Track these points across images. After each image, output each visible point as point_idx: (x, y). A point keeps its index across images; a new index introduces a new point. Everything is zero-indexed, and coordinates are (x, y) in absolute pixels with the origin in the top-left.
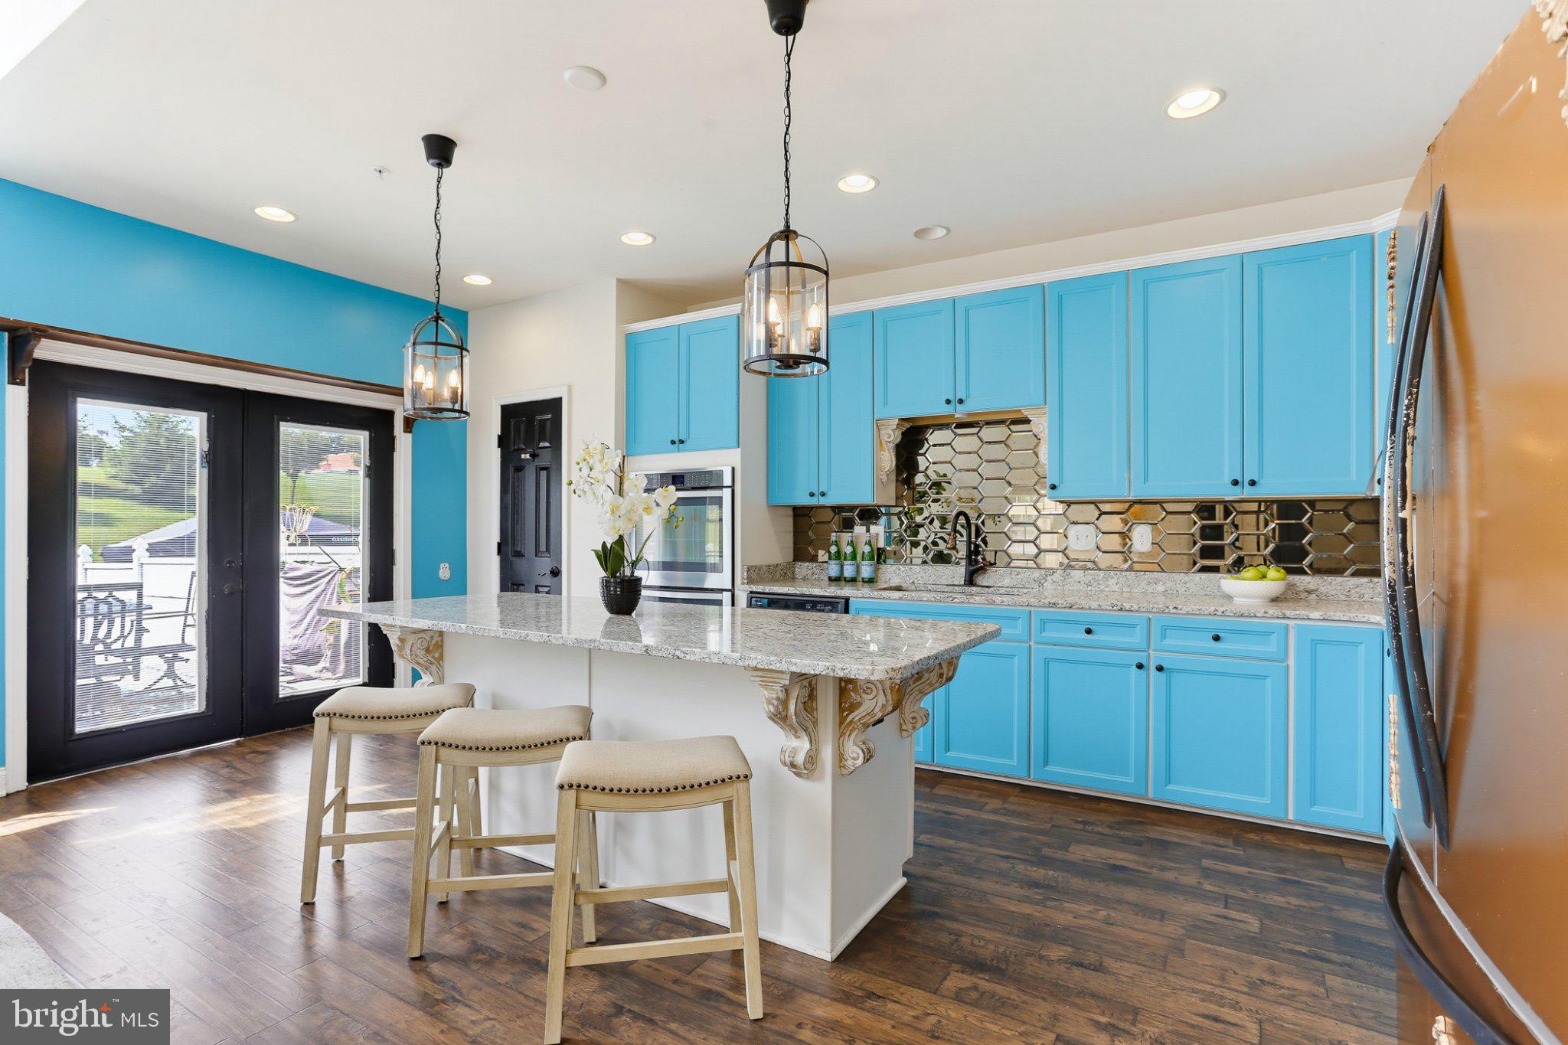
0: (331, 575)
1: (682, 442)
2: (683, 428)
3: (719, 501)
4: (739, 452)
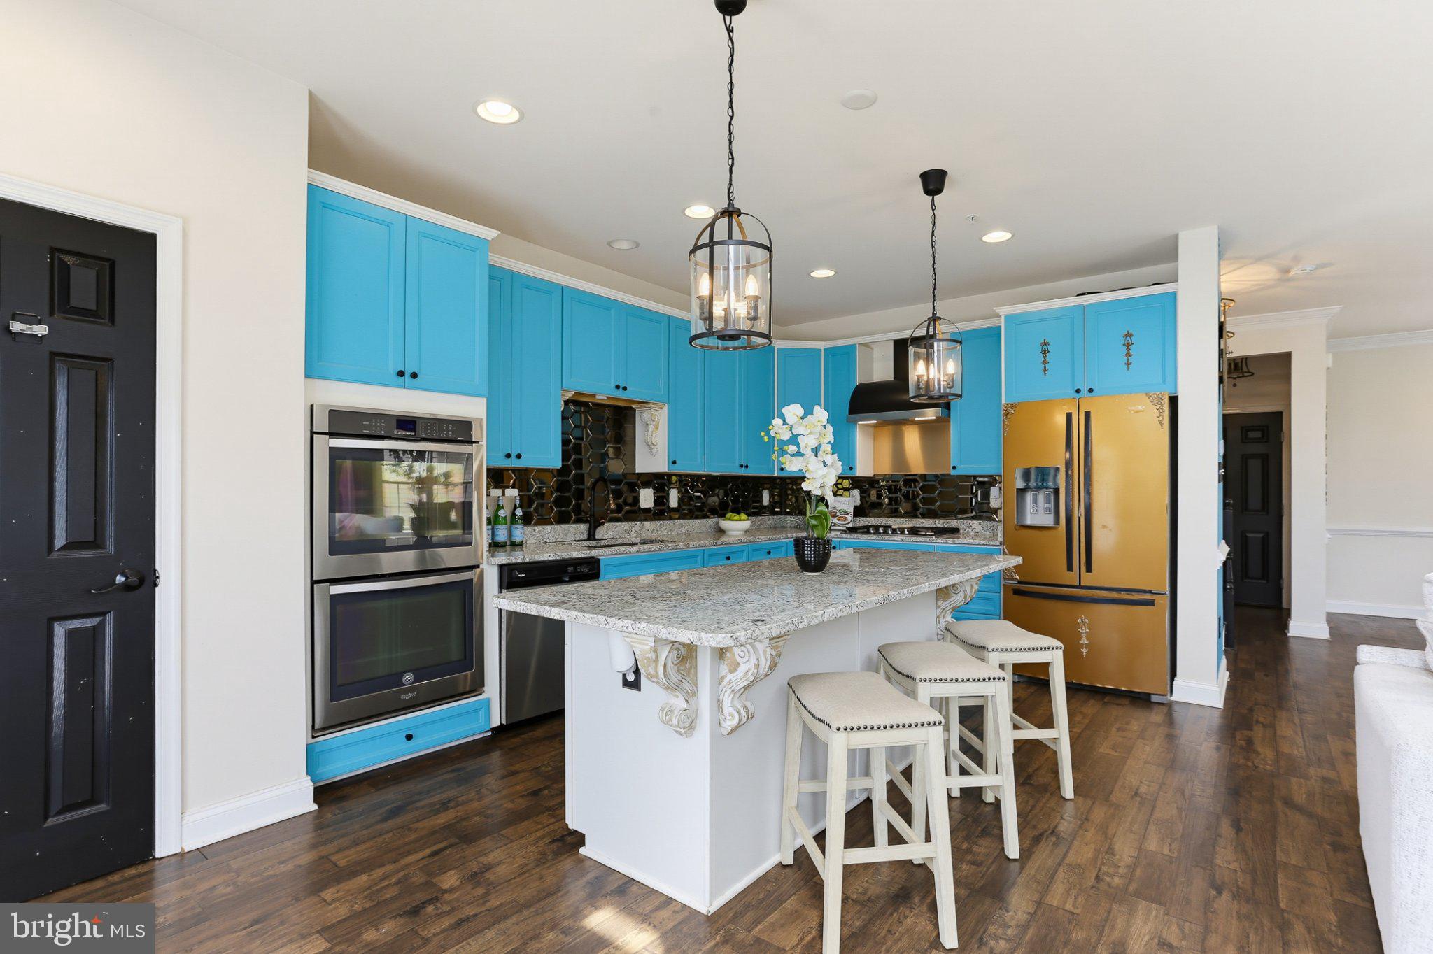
3: (469, 458)
4: (483, 402)
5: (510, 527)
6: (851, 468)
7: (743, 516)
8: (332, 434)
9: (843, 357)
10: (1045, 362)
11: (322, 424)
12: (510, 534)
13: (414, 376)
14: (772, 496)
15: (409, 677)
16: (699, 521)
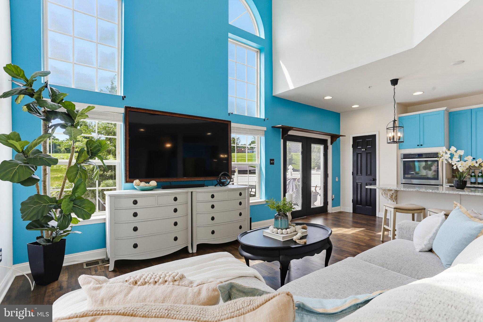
0: (290, 180)
1: (421, 145)
2: (422, 140)
8: (404, 158)
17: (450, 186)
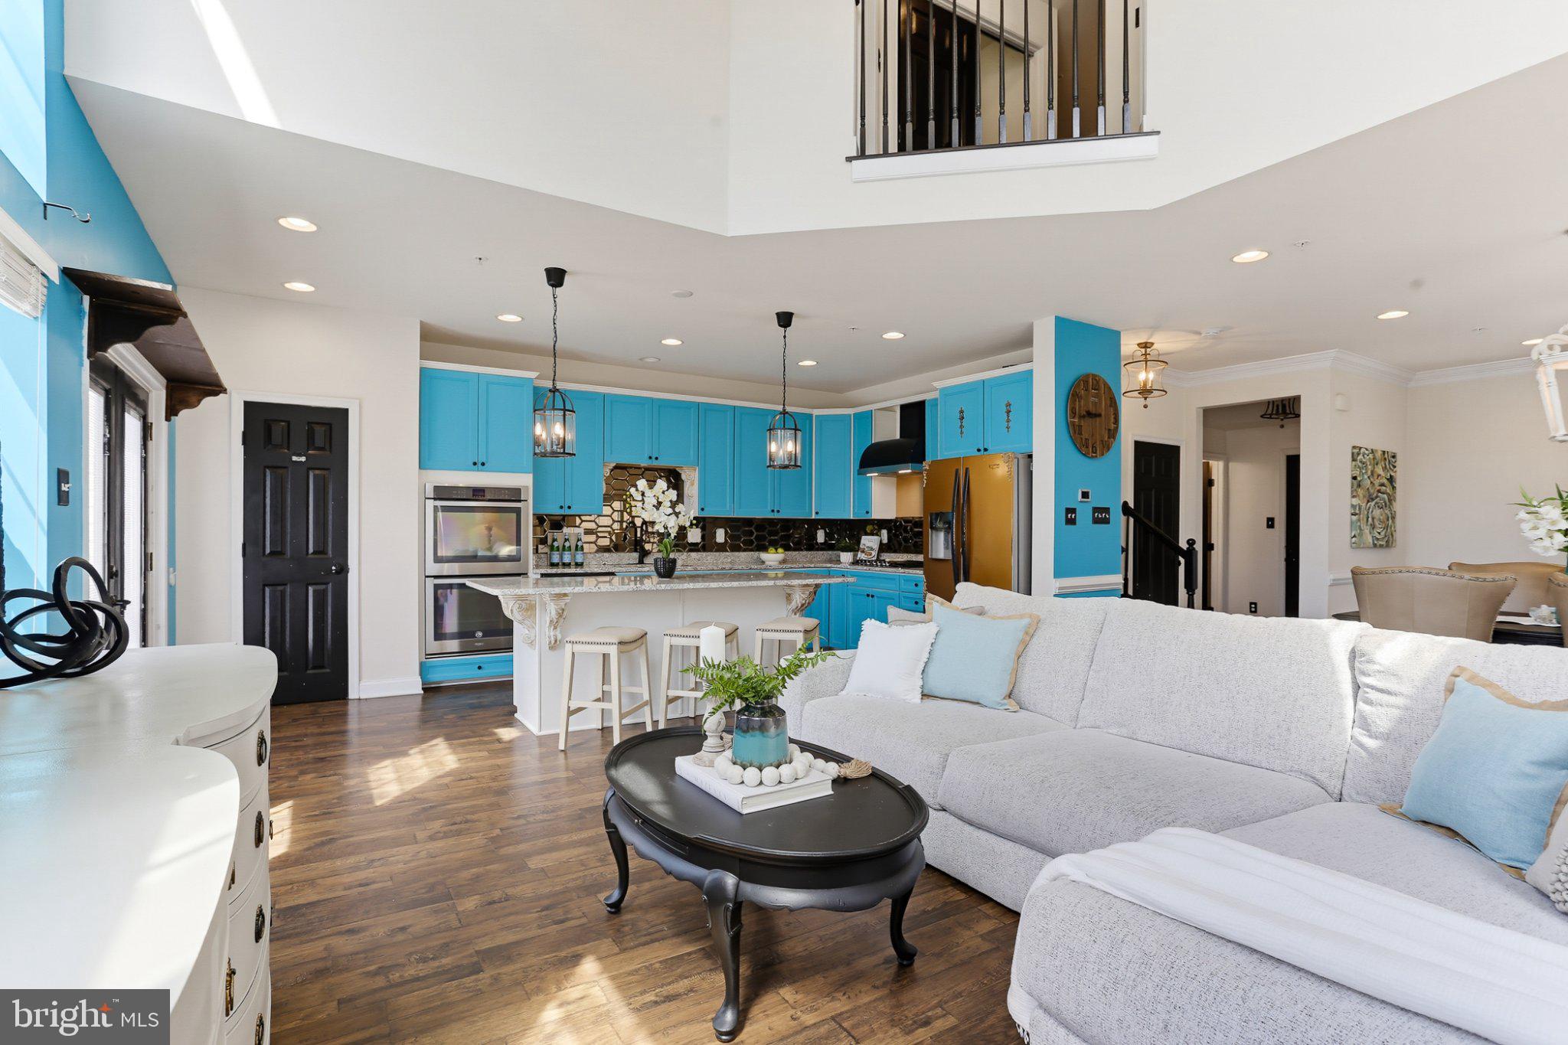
2: (483, 450)
3: (518, 511)
4: (531, 476)
5: (562, 554)
6: (867, 512)
7: (780, 550)
8: (435, 499)
9: (865, 420)
10: (961, 427)
11: (430, 493)
12: (561, 558)
13: (483, 464)
14: (826, 535)
15: (479, 634)
16: (745, 553)
17: (543, 575)
